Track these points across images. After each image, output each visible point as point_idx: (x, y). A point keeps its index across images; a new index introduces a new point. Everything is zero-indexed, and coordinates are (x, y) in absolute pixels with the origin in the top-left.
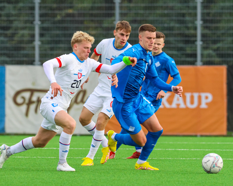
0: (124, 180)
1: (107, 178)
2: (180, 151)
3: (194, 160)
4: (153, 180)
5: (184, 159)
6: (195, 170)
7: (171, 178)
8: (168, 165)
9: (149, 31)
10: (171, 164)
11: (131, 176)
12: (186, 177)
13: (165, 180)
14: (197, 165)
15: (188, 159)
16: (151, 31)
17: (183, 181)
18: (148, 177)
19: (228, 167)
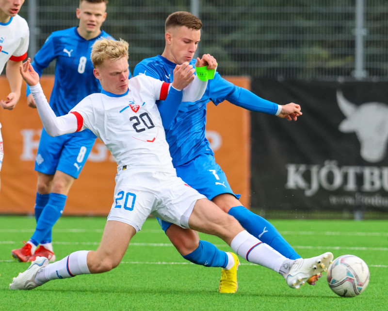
0: (44, 306)
1: (10, 301)
2: (156, 247)
3: (185, 265)
4: (103, 306)
5: (164, 263)
6: (187, 285)
7: (138, 301)
8: (132, 276)
9: (189, 27)
10: (138, 273)
11: (58, 297)
12: (169, 300)
13: (126, 305)
14: (191, 276)
15: (173, 263)
16: (193, 27)
17: (163, 307)
18: (92, 300)
19: (252, 280)
